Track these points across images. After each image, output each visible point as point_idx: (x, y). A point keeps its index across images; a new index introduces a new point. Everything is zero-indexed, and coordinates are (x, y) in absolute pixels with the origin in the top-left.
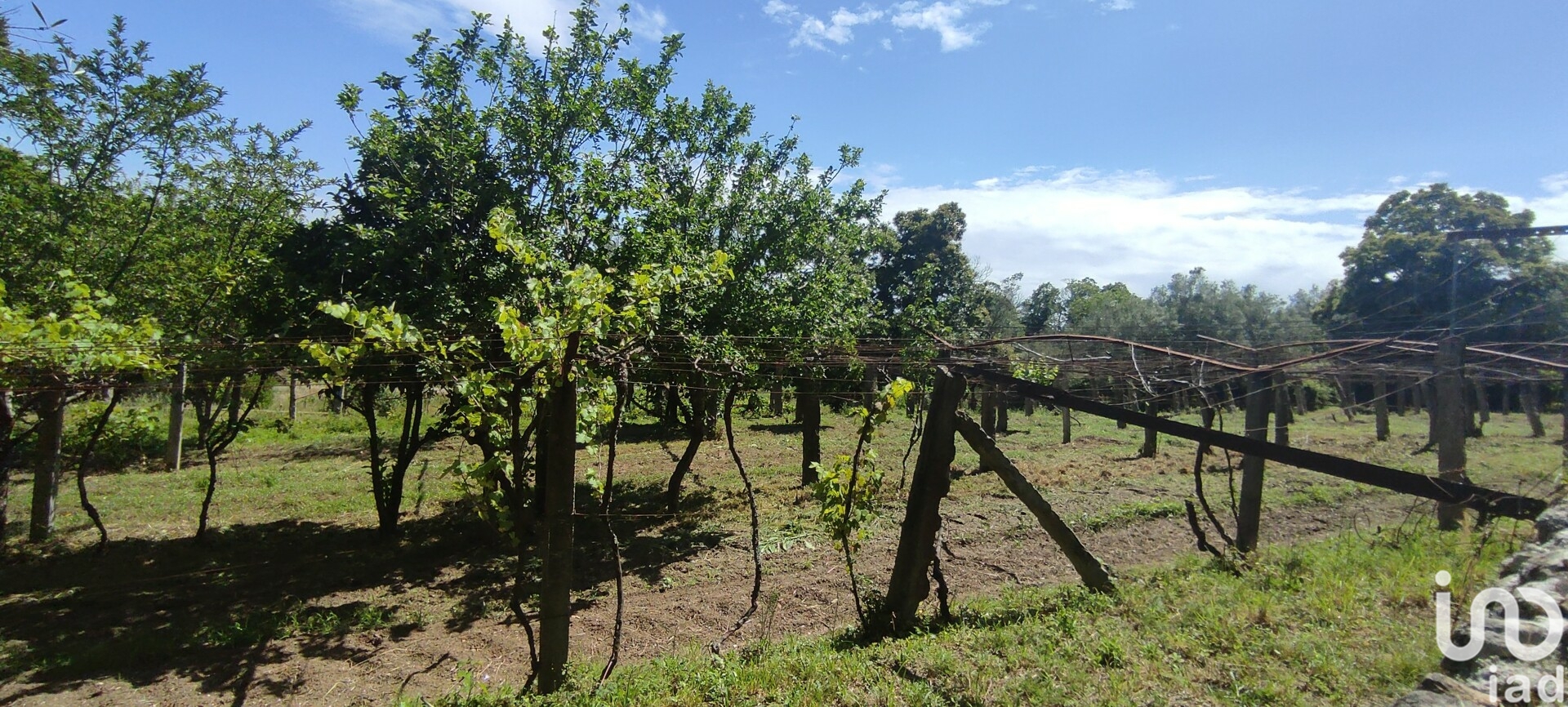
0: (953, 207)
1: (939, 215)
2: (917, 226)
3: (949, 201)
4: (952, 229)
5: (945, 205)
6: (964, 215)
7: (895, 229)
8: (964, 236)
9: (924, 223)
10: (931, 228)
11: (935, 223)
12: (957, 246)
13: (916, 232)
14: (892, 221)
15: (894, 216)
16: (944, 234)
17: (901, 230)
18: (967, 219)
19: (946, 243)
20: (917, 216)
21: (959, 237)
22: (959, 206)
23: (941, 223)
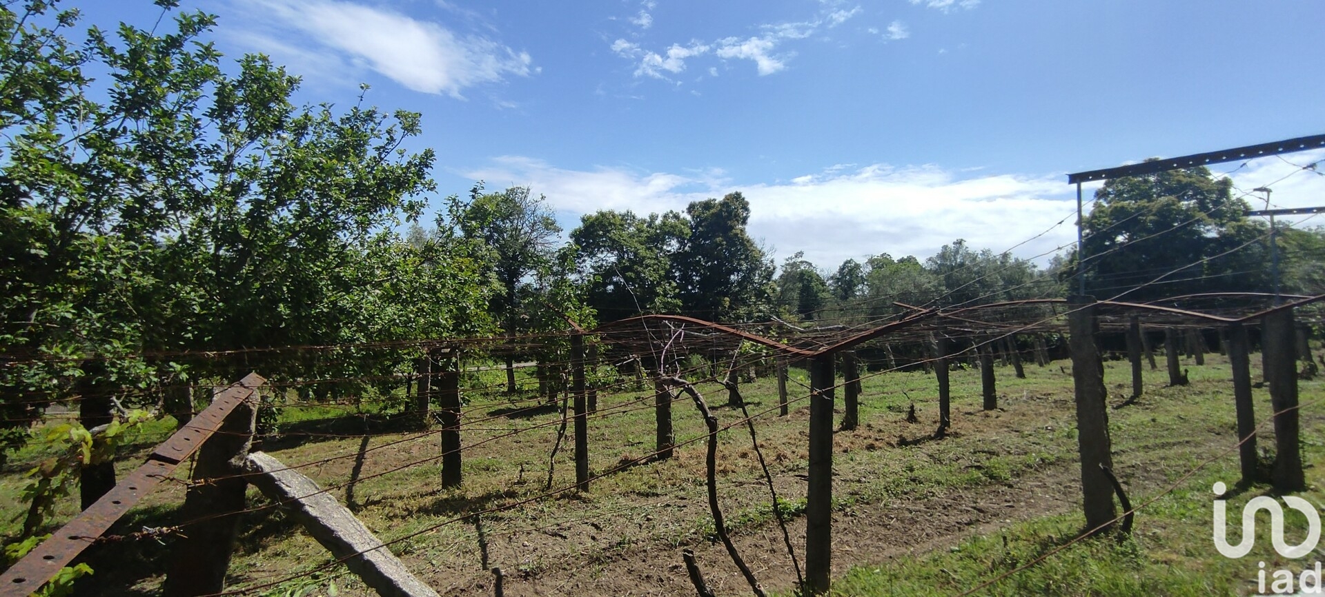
0: (737, 196)
1: (725, 204)
2: (707, 213)
3: (734, 192)
4: (737, 215)
5: (730, 195)
6: (747, 203)
7: (689, 218)
8: (749, 220)
9: (712, 211)
10: (717, 215)
11: (721, 210)
12: (742, 231)
13: (706, 219)
14: (686, 211)
15: (687, 206)
16: (730, 220)
17: (693, 217)
18: (750, 207)
19: (732, 228)
20: (707, 205)
21: (744, 221)
22: (743, 195)
23: (727, 211)
